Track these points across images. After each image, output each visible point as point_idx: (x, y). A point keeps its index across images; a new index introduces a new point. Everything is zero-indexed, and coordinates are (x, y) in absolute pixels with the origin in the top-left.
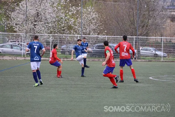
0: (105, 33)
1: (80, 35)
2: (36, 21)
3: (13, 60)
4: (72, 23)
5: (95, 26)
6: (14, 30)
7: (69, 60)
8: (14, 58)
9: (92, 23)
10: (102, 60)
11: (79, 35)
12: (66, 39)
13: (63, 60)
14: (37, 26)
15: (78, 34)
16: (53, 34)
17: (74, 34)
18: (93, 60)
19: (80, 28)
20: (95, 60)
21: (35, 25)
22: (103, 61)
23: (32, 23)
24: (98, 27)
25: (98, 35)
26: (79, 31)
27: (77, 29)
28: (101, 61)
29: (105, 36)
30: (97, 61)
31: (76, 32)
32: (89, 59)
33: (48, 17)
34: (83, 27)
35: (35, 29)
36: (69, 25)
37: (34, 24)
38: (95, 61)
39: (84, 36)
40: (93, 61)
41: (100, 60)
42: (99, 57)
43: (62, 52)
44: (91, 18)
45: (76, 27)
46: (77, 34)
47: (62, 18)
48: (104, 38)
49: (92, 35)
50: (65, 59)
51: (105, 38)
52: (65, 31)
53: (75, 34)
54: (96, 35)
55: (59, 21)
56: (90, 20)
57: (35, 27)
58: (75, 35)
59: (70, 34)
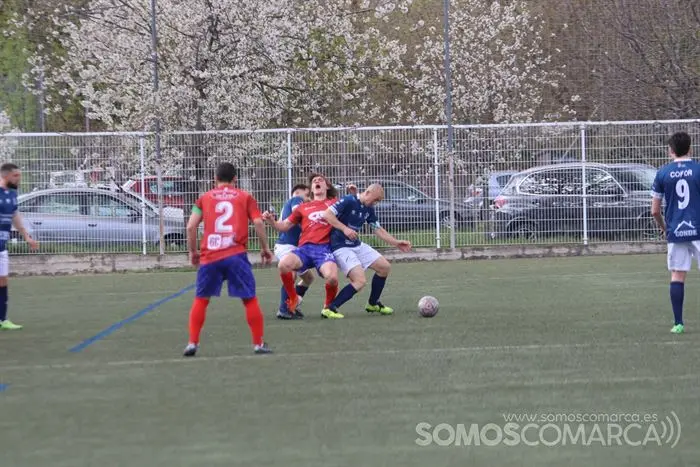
0: (573, 106)
1: (440, 122)
2: (203, 64)
3: (96, 272)
5: (520, 74)
8: (104, 264)
9: (498, 57)
10: (567, 250)
11: (435, 127)
12: (366, 148)
14: (212, 86)
15: (430, 120)
17: (410, 119)
18: (520, 252)
19: (441, 89)
20: (528, 252)
21: (200, 84)
22: (569, 255)
23: (185, 73)
24: (534, 77)
25: (538, 121)
26: (431, 103)
28: (559, 255)
29: (570, 124)
30: (537, 256)
31: (416, 107)
32: (497, 248)
37: (197, 79)
38: (529, 256)
40: (518, 257)
41: (556, 251)
44: (494, 32)
45: (419, 84)
46: (425, 123)
48: (569, 132)
49: (501, 120)
51: (577, 130)
52: (360, 108)
53: (412, 124)
54: (524, 119)
56: (487, 45)
57: (203, 96)
58: (415, 127)
59: (387, 122)
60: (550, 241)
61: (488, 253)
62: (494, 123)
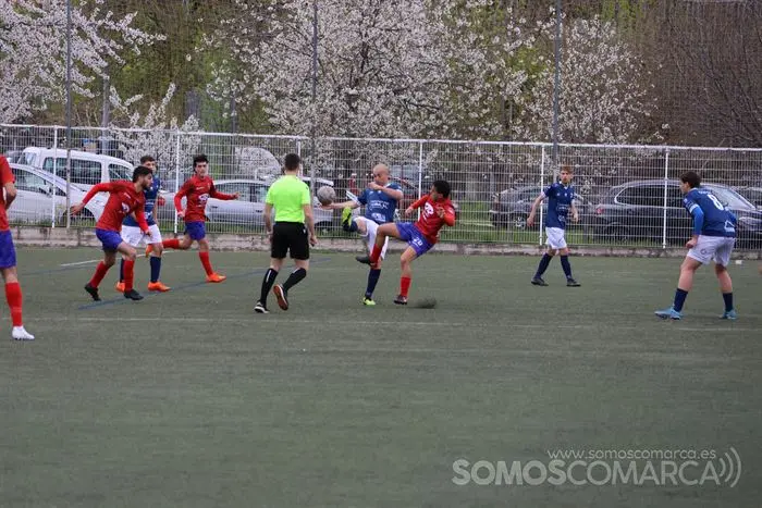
0: (663, 132)
1: (550, 140)
2: (357, 83)
3: (257, 250)
4: (515, 90)
5: (618, 104)
6: (272, 120)
7: (500, 254)
8: (263, 243)
9: (603, 89)
10: (648, 252)
11: (543, 144)
12: (489, 159)
13: (475, 253)
14: (359, 101)
15: (542, 139)
16: (432, 137)
17: (526, 136)
18: (609, 252)
19: (552, 113)
20: (615, 252)
21: (350, 99)
22: (649, 256)
23: (339, 89)
24: (631, 107)
25: (633, 144)
26: (545, 124)
27: (539, 118)
28: (641, 256)
29: (660, 147)
30: (623, 256)
31: (534, 130)
32: (589, 248)
33: (409, 61)
34: (563, 109)
35: (351, 115)
36: (505, 98)
37: (347, 94)
38: (616, 256)
39: (567, 145)
40: (607, 256)
41: (638, 252)
42: (635, 239)
43: (495, 217)
44: (600, 67)
45: (535, 108)
46: (539, 140)
47: (470, 69)
48: (657, 154)
49: (605, 142)
50: (484, 250)
51: (663, 154)
52: (486, 126)
53: (527, 140)
54: (621, 142)
55: (459, 81)
56: (594, 78)
57: (354, 110)
58: (527, 143)
59: (507, 138)
60: (634, 245)
61: (580, 251)
62: (600, 143)
